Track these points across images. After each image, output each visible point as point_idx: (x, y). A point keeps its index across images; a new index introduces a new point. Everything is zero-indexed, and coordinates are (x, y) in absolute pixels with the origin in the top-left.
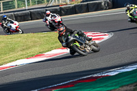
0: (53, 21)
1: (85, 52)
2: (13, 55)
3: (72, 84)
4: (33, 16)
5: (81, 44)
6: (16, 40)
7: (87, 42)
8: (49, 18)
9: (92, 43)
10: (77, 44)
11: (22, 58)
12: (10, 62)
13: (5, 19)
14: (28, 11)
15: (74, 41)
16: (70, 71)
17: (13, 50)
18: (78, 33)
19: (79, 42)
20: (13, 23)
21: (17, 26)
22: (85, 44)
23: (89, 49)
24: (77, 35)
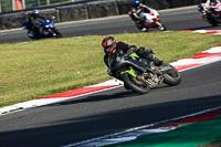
0: (212, 10)
1: (145, 86)
5: (140, 72)
7: (153, 68)
8: (206, 6)
9: (164, 69)
10: (132, 72)
12: (111, 79)
13: (136, 6)
15: (127, 66)
16: (207, 95)
18: (137, 52)
19: (135, 68)
21: (155, 17)
22: (148, 71)
23: (157, 80)
24: (134, 55)
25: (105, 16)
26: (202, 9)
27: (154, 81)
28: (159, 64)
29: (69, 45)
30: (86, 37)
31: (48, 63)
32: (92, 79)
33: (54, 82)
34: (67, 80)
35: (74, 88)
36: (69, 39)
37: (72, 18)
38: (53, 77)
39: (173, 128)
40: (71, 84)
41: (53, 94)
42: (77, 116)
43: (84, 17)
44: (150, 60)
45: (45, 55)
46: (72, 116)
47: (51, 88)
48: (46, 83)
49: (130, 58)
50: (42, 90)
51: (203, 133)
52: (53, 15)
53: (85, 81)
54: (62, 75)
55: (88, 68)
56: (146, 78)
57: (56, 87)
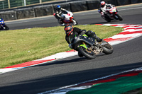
0: (108, 12)
2: (52, 48)
3: (114, 78)
4: (72, 7)
5: (89, 46)
6: (56, 32)
7: (97, 43)
8: (104, 9)
9: (103, 44)
10: (84, 46)
11: (61, 52)
12: (49, 55)
13: (59, 10)
14: (68, 3)
15: (81, 42)
16: (112, 65)
17: (52, 43)
19: (86, 43)
20: (67, 13)
21: (71, 16)
22: (94, 45)
23: (99, 51)
24: (85, 35)
25: (46, 15)
26: (101, 11)
27: (98, 51)
28: (100, 41)
29: (22, 34)
30: (34, 29)
31: (9, 46)
32: (38, 55)
33: (13, 58)
34: (21, 56)
35: (26, 61)
36: (22, 30)
37: (25, 17)
38: (13, 54)
39: (90, 87)
40: (24, 59)
41: (13, 65)
42: (28, 79)
43: (33, 16)
44: (94, 38)
45: (7, 40)
46: (25, 79)
47: (11, 61)
48: (8, 58)
49: (83, 37)
50: (5, 63)
51: (109, 89)
52: (13, 14)
53: (33, 57)
54: (19, 53)
55: (35, 49)
56: (93, 49)
57: (15, 61)
